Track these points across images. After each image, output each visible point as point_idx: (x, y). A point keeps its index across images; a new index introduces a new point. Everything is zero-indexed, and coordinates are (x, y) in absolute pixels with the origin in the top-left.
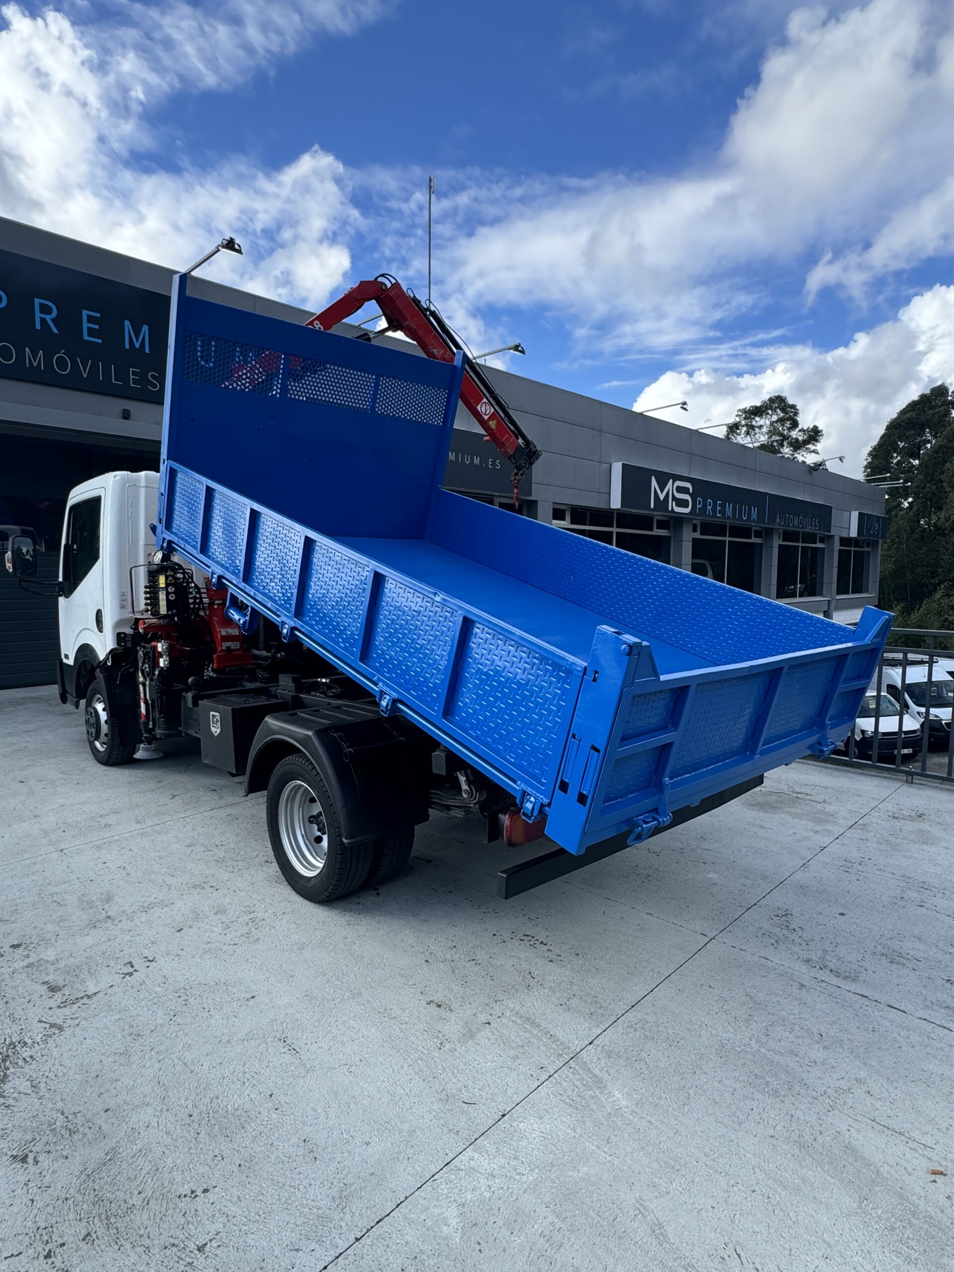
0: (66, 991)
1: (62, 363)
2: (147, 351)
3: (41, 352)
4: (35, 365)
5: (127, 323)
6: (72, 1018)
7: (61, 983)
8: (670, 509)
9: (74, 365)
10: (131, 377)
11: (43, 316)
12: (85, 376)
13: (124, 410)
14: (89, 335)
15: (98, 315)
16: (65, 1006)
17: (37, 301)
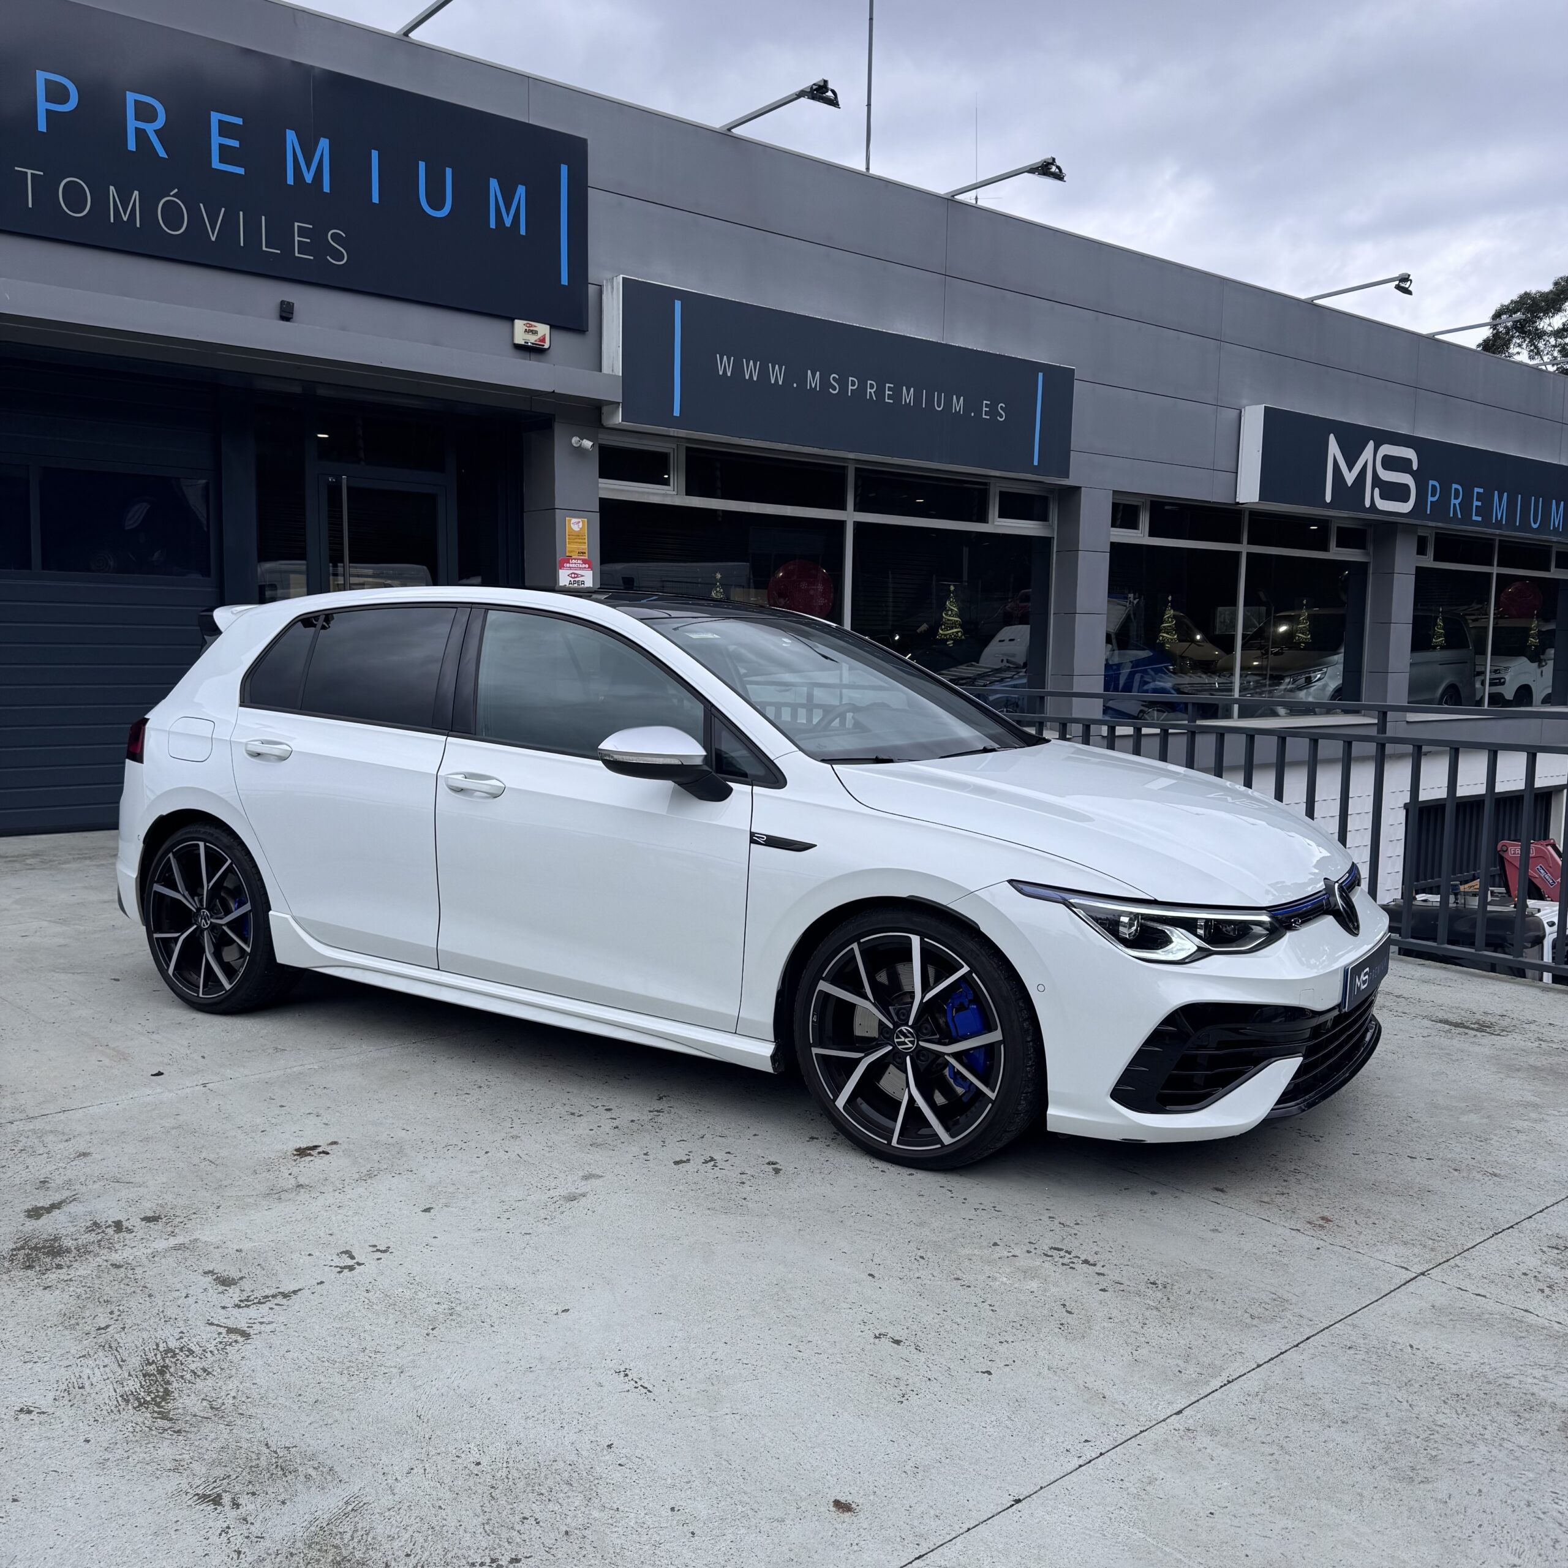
0: (246, 1285)
6: (261, 1323)
7: (234, 1274)
8: (1368, 504)
16: (248, 1306)
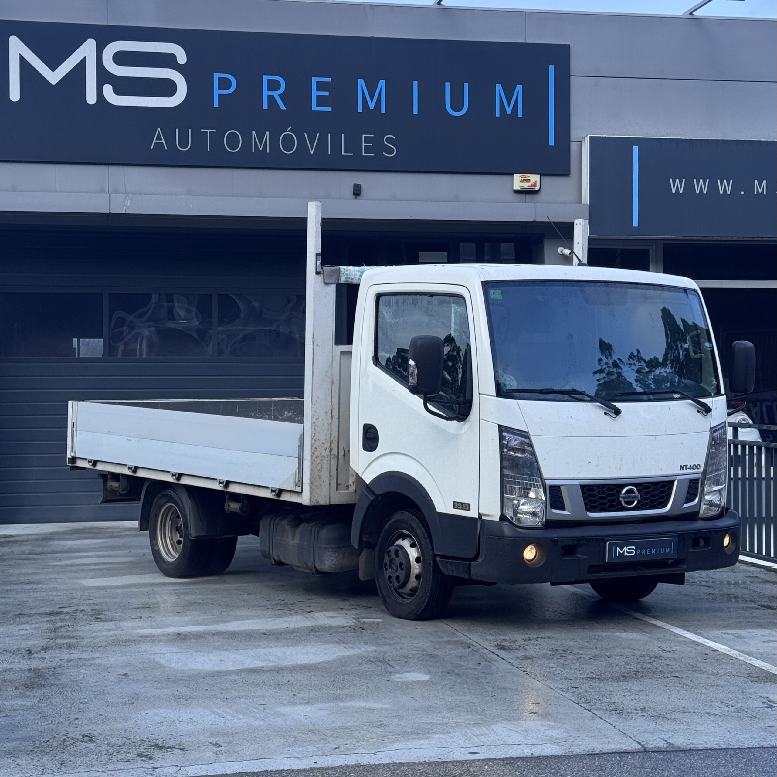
1: (288, 141)
2: (383, 111)
3: (267, 133)
4: (261, 149)
5: (361, 82)
9: (301, 140)
10: (364, 144)
11: (271, 93)
12: (312, 153)
13: (355, 184)
14: (317, 106)
15: (329, 80)
17: (266, 78)
